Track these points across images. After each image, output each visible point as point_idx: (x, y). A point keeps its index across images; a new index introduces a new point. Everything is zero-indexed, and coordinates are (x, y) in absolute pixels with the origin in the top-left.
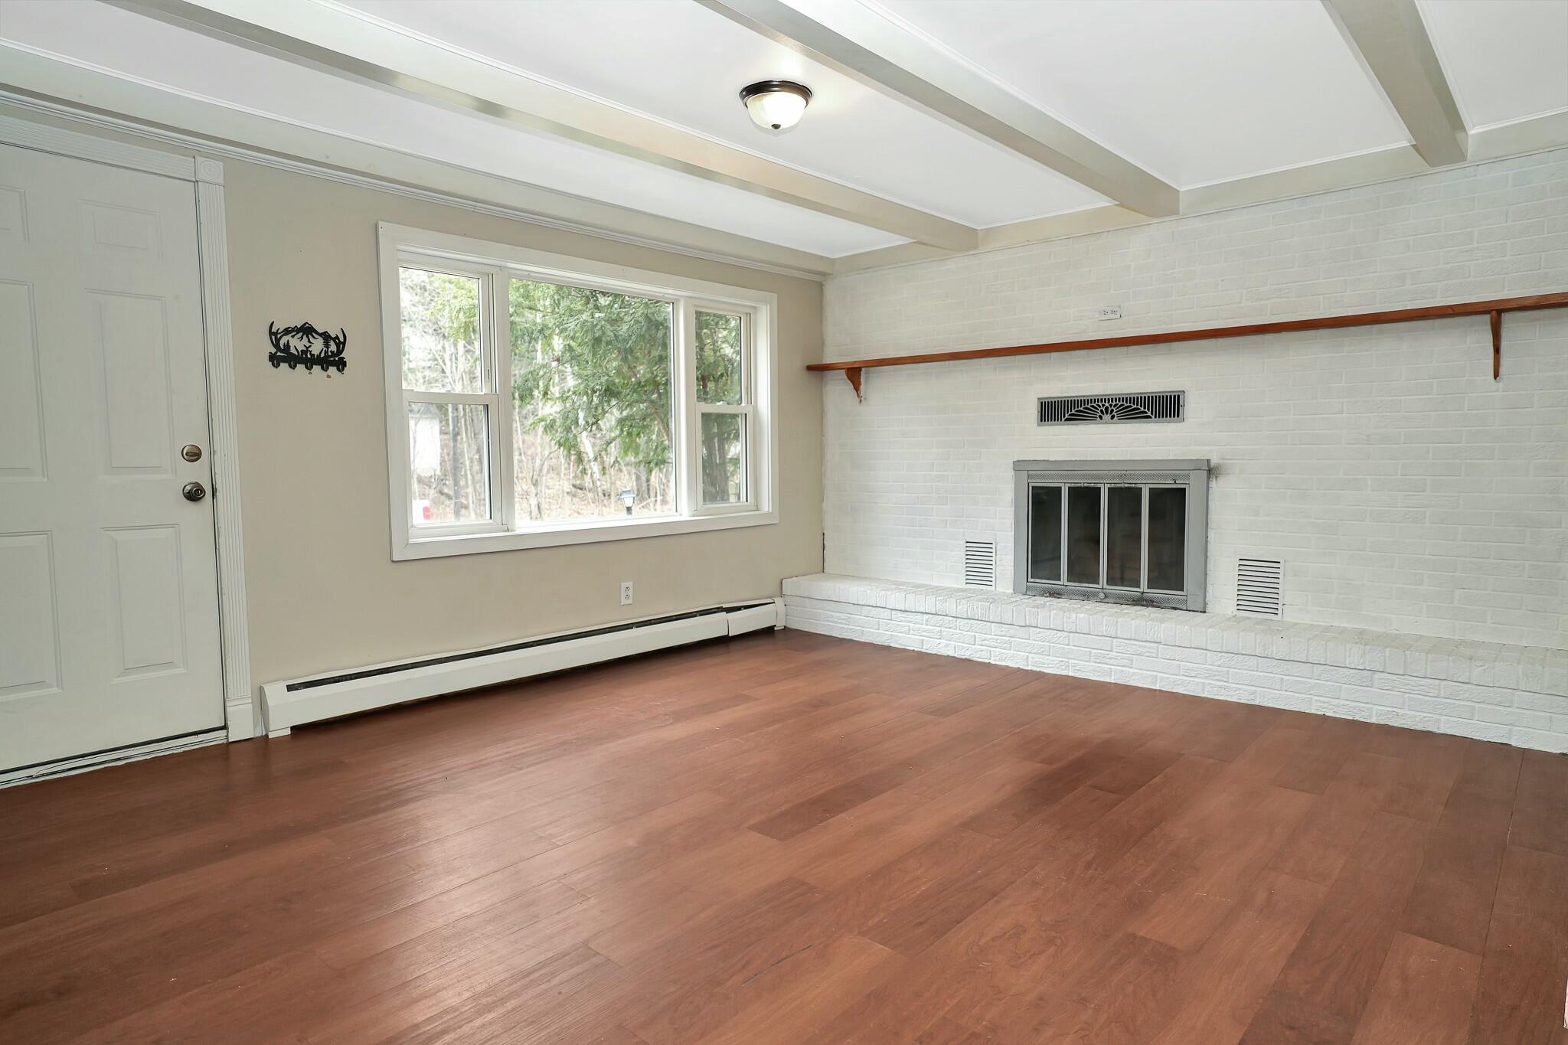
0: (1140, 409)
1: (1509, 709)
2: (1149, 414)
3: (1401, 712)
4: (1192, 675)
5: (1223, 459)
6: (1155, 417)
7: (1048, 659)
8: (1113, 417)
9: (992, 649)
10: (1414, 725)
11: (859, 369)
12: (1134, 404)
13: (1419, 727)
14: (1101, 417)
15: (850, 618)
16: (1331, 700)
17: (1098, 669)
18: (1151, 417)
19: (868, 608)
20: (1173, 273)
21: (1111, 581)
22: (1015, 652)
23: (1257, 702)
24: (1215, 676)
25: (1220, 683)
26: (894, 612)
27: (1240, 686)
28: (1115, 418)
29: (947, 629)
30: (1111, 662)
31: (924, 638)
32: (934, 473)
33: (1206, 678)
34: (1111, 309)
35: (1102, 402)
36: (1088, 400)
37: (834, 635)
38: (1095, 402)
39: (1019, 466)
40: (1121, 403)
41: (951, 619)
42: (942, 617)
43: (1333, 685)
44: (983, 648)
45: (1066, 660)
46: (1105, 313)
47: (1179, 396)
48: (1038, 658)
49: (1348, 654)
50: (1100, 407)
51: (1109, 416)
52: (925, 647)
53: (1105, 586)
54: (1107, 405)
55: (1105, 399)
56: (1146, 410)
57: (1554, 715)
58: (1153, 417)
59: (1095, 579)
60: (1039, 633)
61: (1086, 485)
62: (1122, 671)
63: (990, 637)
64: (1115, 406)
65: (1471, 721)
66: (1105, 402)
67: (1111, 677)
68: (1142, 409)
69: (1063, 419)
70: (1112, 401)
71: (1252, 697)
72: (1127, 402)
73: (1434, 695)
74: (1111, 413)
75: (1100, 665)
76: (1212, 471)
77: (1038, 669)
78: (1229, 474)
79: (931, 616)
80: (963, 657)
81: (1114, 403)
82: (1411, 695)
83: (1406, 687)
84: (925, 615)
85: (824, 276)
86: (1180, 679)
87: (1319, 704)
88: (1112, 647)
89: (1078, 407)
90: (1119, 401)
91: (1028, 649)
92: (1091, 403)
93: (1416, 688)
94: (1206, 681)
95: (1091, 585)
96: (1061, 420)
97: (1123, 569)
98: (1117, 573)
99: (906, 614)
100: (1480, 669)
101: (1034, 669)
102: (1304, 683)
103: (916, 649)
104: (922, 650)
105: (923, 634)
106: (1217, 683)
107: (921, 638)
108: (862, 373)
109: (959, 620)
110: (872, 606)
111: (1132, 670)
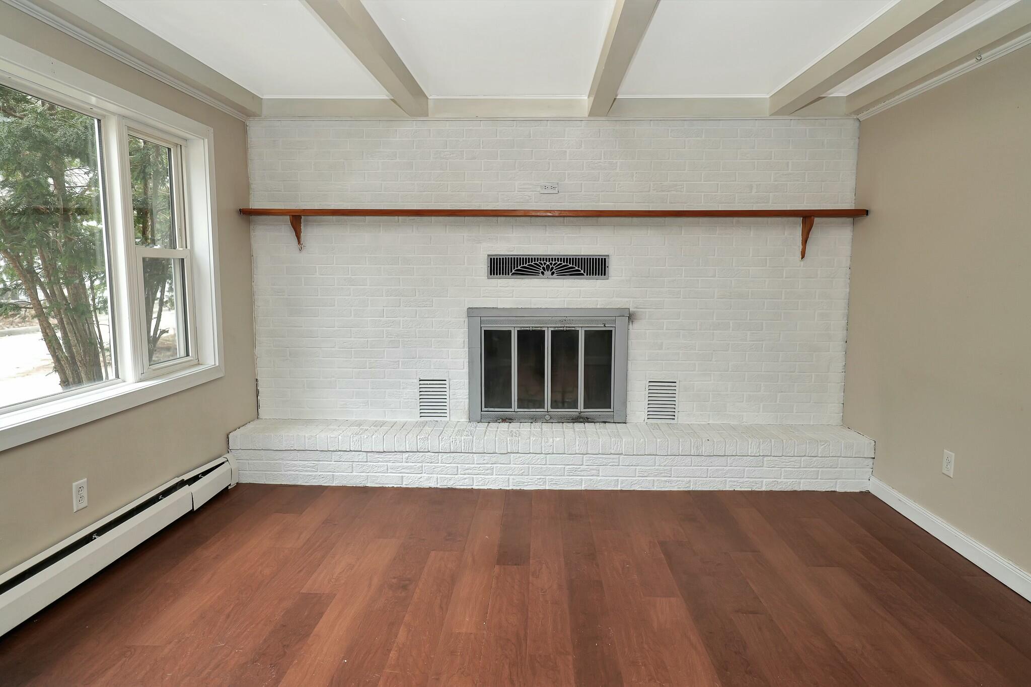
0: (575, 268)
1: (836, 469)
2: (582, 272)
3: (779, 480)
4: (646, 475)
5: (637, 308)
6: (587, 275)
7: (527, 479)
8: (553, 274)
9: (475, 476)
10: (787, 488)
11: (300, 217)
12: (570, 264)
13: (789, 489)
14: (543, 273)
15: (317, 464)
16: (738, 479)
17: (571, 481)
18: (583, 275)
19: (339, 453)
20: (600, 162)
21: (555, 404)
22: (497, 476)
23: (691, 489)
24: (661, 473)
25: (666, 479)
26: (369, 454)
27: (679, 479)
28: (555, 275)
29: (428, 464)
30: (582, 473)
31: (404, 475)
32: (385, 319)
33: (656, 476)
34: (550, 184)
35: (543, 261)
36: (532, 258)
37: (299, 483)
38: (538, 261)
39: (472, 312)
40: (560, 262)
41: (433, 454)
42: (423, 454)
43: (740, 469)
44: (465, 476)
45: (543, 477)
46: (546, 187)
47: (605, 259)
48: (518, 478)
49: (750, 447)
50: (542, 265)
51: (550, 273)
52: (404, 483)
53: (550, 409)
54: (548, 263)
55: (546, 259)
56: (580, 269)
57: (857, 469)
58: (585, 274)
59: (541, 405)
60: (520, 457)
61: (534, 329)
62: (591, 480)
63: (473, 466)
64: (554, 265)
65: (817, 480)
66: (546, 261)
67: (582, 485)
68: (577, 268)
69: (510, 274)
70: (552, 261)
71: (687, 485)
72: (564, 262)
73: (798, 467)
74: (551, 271)
75: (572, 477)
76: (631, 317)
77: (518, 488)
78: (641, 319)
79: (411, 454)
80: (445, 487)
81: (554, 262)
82: (785, 469)
83: (783, 464)
84: (404, 454)
85: (248, 116)
86: (636, 480)
87: (731, 483)
88: (583, 461)
89: (523, 264)
90: (558, 261)
91: (510, 472)
92: (535, 261)
93: (789, 464)
94: (656, 479)
95: (538, 410)
96: (508, 274)
97: (564, 393)
98: (559, 397)
99: (384, 454)
100: (823, 446)
101: (515, 488)
102: (721, 470)
103: (395, 486)
104: (402, 486)
105: (403, 471)
106: (663, 479)
107: (401, 475)
108: (302, 220)
109: (440, 454)
110: (346, 451)
111: (599, 478)
